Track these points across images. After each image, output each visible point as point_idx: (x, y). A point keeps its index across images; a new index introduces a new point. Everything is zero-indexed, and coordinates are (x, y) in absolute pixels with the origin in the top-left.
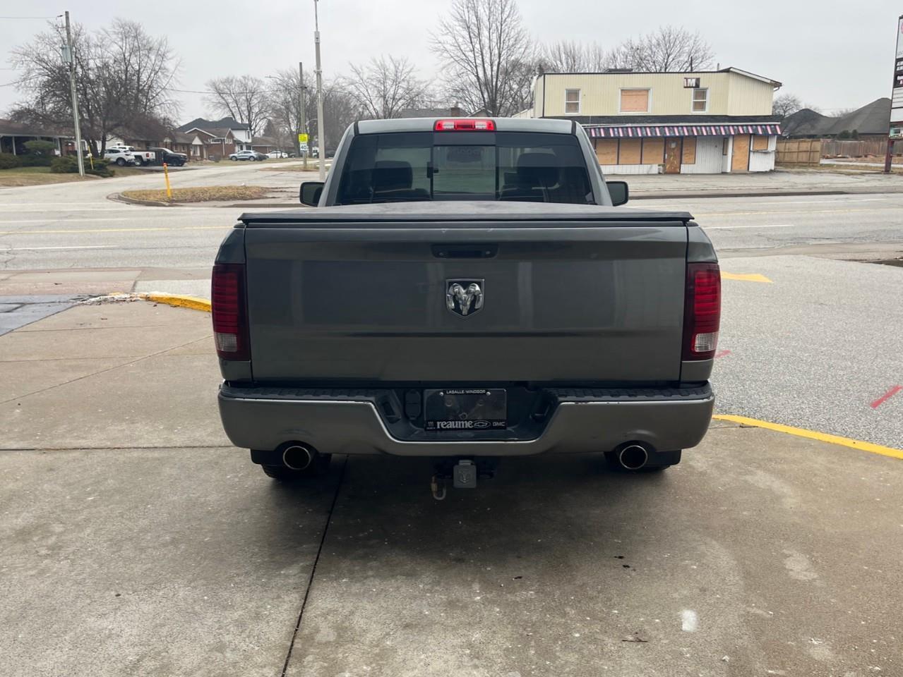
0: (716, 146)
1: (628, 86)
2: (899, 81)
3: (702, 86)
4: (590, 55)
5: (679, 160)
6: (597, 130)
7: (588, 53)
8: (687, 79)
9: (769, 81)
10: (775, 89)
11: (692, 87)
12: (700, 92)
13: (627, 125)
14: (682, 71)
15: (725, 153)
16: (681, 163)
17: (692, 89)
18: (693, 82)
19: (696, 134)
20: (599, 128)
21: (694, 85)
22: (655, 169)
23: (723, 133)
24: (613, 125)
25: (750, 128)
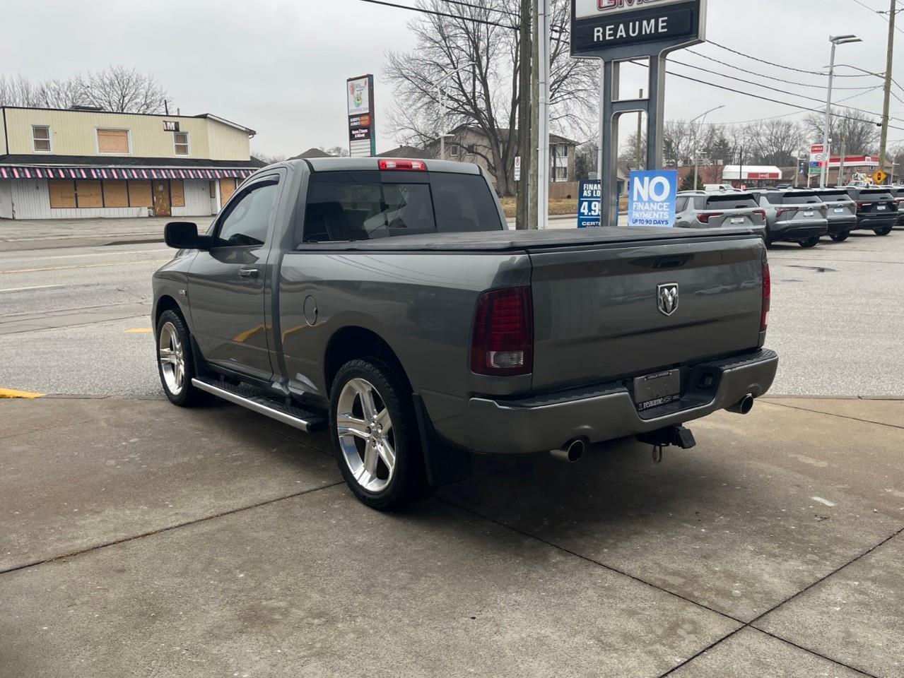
0: (203, 189)
1: (103, 126)
2: (354, 135)
3: (181, 130)
4: (16, 89)
5: (168, 203)
6: (77, 170)
7: (13, 87)
8: (166, 122)
9: (244, 129)
10: (250, 136)
11: (172, 130)
12: (181, 137)
13: (110, 166)
14: (141, 112)
15: (212, 196)
16: (171, 206)
17: (173, 132)
18: (172, 126)
19: (183, 177)
20: (79, 169)
21: (174, 129)
22: (145, 212)
23: (210, 177)
24: (93, 166)
25: (234, 172)
